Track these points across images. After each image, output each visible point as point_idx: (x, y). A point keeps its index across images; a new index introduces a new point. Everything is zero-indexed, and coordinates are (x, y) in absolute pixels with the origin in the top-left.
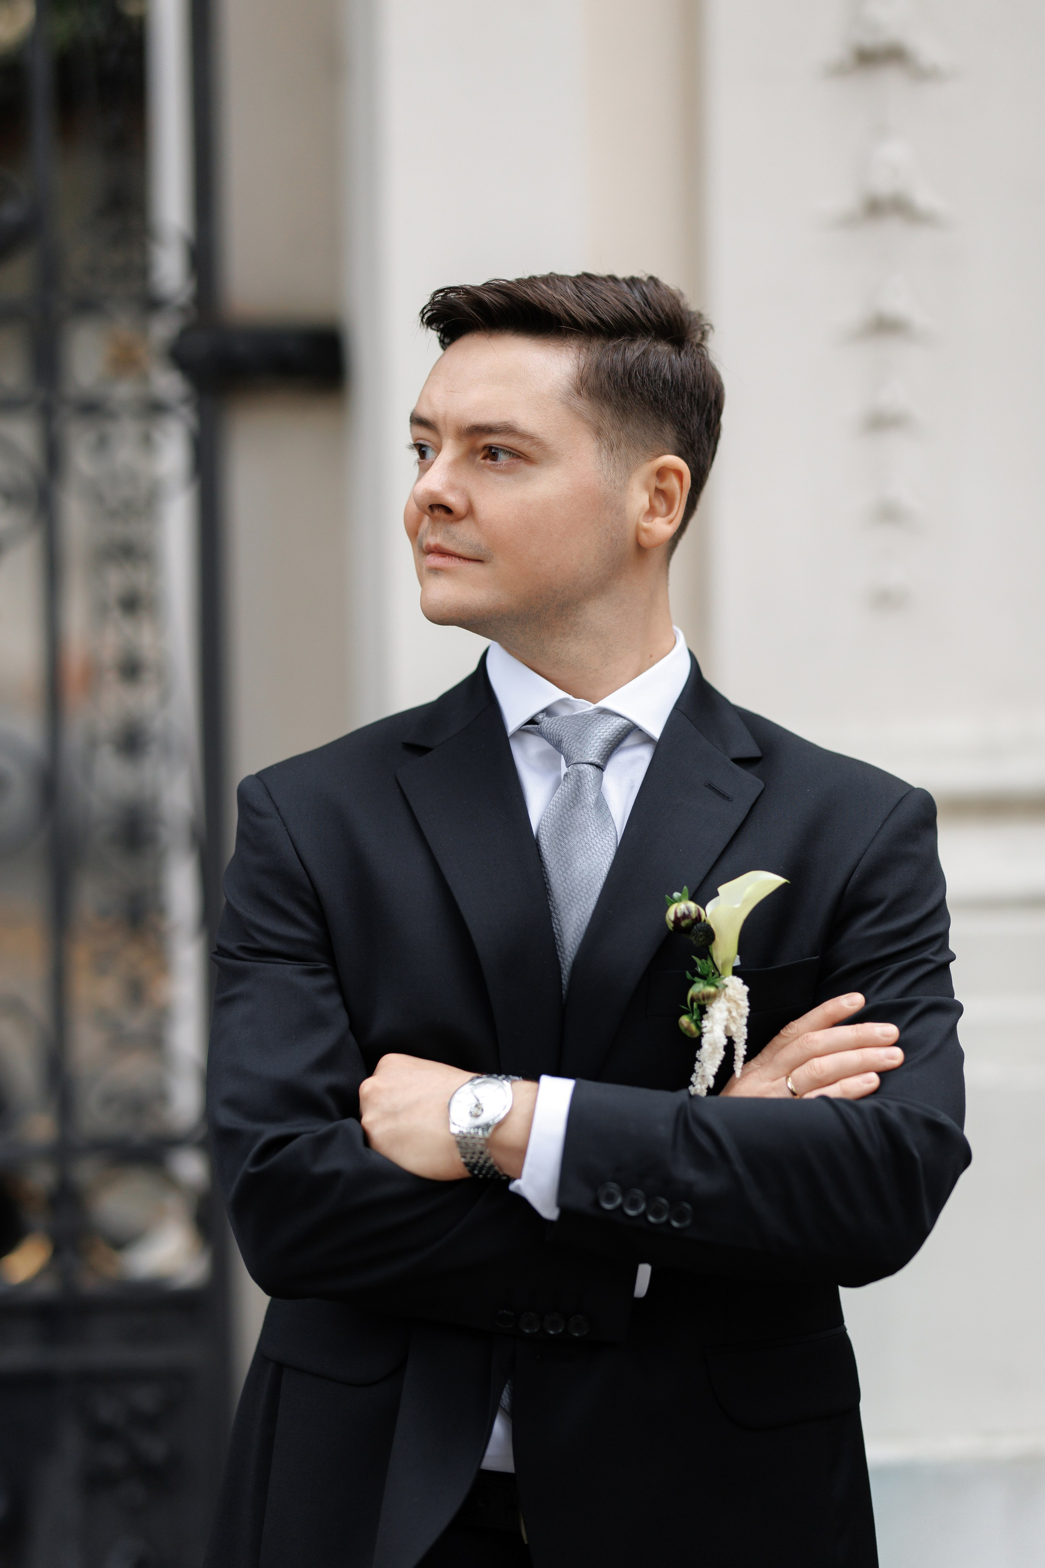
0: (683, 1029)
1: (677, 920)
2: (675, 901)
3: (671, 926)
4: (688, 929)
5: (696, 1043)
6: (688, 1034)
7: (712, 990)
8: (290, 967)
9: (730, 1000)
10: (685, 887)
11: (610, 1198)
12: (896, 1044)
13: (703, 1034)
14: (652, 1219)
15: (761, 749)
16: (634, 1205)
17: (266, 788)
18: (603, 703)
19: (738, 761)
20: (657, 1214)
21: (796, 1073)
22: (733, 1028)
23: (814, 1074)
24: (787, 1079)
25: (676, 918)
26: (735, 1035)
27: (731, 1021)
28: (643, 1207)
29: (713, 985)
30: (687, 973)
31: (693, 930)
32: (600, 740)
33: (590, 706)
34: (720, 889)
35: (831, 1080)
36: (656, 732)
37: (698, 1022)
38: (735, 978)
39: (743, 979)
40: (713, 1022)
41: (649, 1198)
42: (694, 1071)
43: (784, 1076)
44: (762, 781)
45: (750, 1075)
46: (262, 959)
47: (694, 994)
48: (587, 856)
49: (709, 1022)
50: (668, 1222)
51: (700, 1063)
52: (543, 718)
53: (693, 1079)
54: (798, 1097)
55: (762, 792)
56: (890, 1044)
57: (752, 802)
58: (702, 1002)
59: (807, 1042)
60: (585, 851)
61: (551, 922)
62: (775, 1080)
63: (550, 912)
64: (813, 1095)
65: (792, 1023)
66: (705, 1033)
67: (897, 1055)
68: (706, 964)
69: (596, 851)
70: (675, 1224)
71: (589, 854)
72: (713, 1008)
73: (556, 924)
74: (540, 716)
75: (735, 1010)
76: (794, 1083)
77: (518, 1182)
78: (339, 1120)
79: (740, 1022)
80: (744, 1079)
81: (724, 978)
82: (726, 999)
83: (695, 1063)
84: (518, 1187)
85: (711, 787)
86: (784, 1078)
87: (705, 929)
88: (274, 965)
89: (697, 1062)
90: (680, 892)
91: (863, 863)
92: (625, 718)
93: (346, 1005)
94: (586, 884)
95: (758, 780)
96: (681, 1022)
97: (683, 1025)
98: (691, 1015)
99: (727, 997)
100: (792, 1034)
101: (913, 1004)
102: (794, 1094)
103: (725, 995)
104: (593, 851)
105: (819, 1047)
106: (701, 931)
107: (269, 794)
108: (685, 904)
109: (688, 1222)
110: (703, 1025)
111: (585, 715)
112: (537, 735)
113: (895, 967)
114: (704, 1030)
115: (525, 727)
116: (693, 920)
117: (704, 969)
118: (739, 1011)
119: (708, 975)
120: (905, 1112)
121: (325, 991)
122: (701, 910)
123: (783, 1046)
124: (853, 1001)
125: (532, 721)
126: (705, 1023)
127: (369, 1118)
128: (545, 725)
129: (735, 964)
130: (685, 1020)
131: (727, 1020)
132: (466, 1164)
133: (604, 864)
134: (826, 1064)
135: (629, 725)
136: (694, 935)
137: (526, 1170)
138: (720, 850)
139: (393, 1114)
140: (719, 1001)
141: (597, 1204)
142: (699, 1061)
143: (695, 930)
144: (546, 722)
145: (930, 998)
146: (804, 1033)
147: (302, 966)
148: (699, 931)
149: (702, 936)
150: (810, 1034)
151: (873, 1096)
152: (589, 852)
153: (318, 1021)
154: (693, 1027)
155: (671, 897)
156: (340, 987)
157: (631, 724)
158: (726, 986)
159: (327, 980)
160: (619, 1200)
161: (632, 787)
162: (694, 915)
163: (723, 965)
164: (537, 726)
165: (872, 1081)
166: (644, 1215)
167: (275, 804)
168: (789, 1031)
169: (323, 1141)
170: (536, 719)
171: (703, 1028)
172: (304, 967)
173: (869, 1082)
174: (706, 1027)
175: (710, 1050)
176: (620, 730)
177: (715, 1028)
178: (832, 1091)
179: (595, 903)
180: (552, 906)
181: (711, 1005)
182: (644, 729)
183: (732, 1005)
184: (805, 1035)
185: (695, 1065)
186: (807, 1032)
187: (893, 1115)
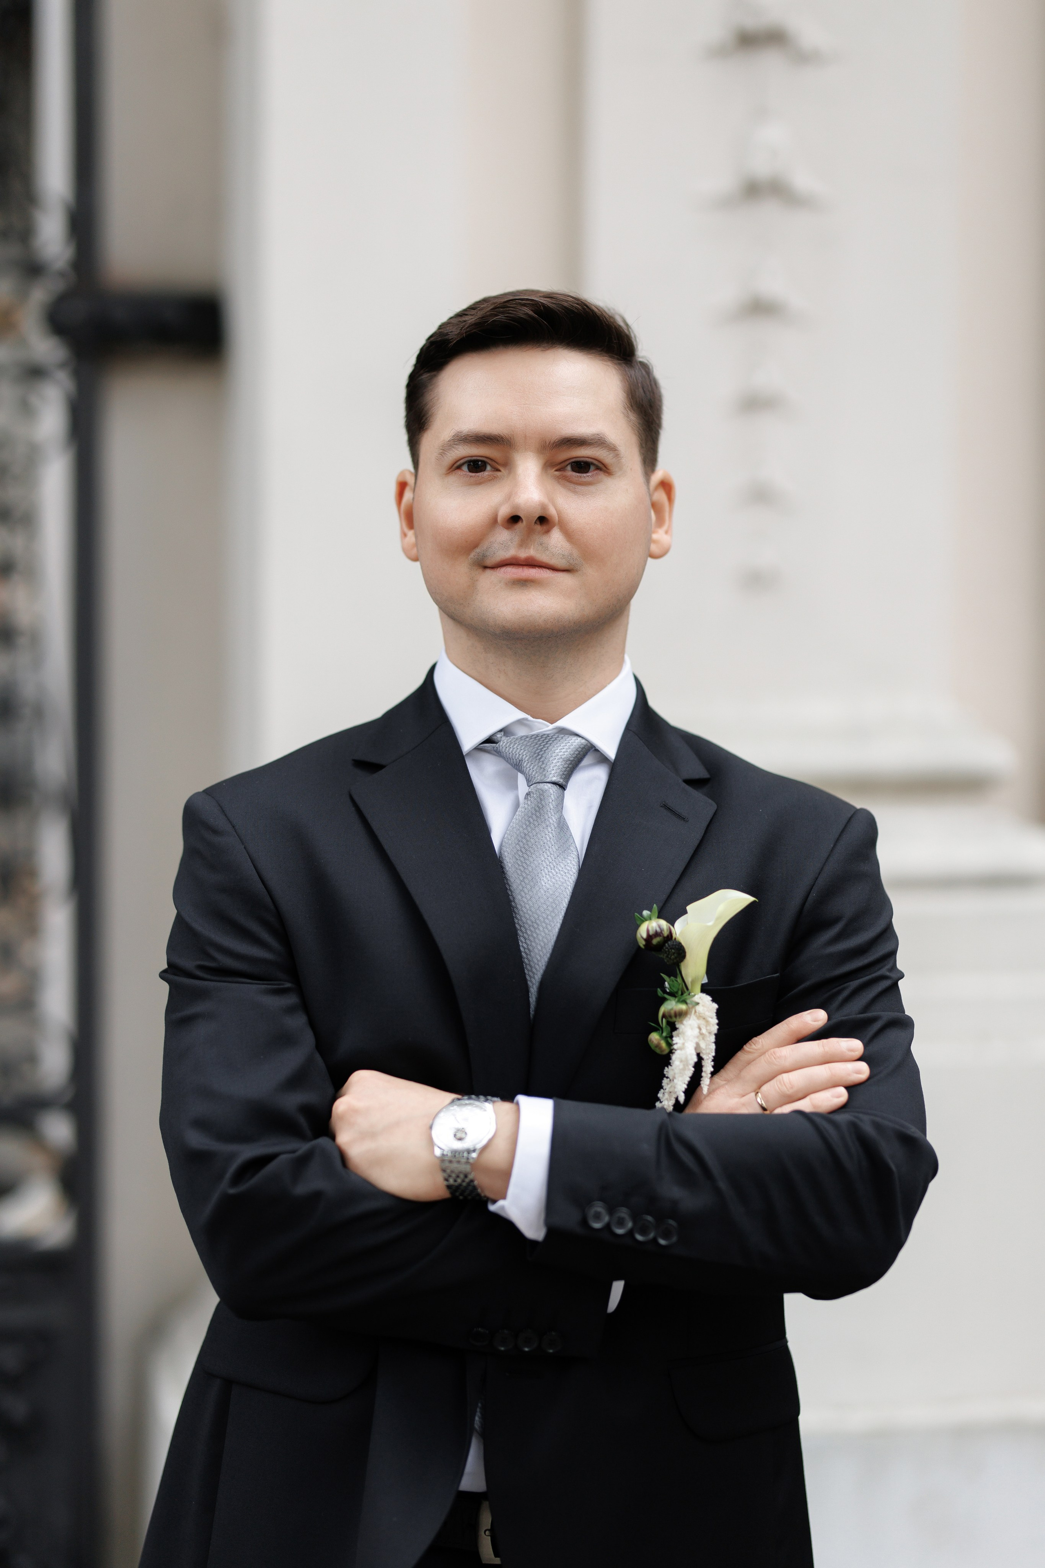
0: (653, 1047)
1: (650, 938)
2: (644, 920)
3: (642, 943)
4: (660, 947)
5: (666, 1060)
6: (658, 1051)
7: (683, 1007)
8: (254, 987)
9: (700, 1017)
10: (655, 905)
11: (597, 1217)
12: (861, 1059)
13: (674, 1051)
14: (639, 1237)
15: (708, 770)
16: (621, 1223)
17: (219, 805)
18: (561, 723)
19: (690, 782)
20: (643, 1232)
21: (765, 1088)
22: (703, 1045)
23: (784, 1089)
24: (756, 1095)
25: (649, 935)
26: (704, 1052)
27: (701, 1038)
28: (630, 1225)
29: (685, 1002)
30: (659, 990)
31: (664, 948)
32: (561, 760)
33: (548, 726)
34: (689, 908)
35: (800, 1095)
36: (611, 752)
37: (669, 1040)
38: (704, 996)
39: (712, 997)
40: (684, 1039)
41: (635, 1217)
42: (662, 1087)
43: (752, 1092)
44: (714, 801)
45: (718, 1092)
46: (224, 979)
47: (666, 1010)
48: (551, 875)
49: (680, 1039)
50: (655, 1240)
51: (668, 1079)
52: (501, 737)
53: (660, 1095)
54: (768, 1112)
55: (715, 814)
56: (854, 1059)
57: (707, 823)
58: (674, 1019)
59: (775, 1058)
60: (550, 870)
61: (518, 940)
62: (744, 1096)
63: (516, 930)
64: (786, 1109)
65: (755, 1039)
66: (676, 1050)
67: (862, 1071)
68: (675, 982)
69: (560, 871)
70: (662, 1242)
71: (552, 873)
72: (683, 1025)
73: (522, 942)
74: (499, 736)
75: (704, 1027)
76: (764, 1097)
77: (501, 1203)
78: (311, 1140)
79: (709, 1039)
80: (712, 1096)
81: (695, 995)
82: (696, 1016)
83: (663, 1079)
84: (503, 1208)
85: (666, 807)
86: (753, 1094)
87: (677, 947)
88: (237, 985)
89: (665, 1079)
90: (650, 910)
91: (821, 882)
92: (583, 738)
93: (312, 1024)
94: (552, 903)
95: (710, 801)
96: (650, 1040)
97: (653, 1042)
98: (661, 1032)
99: (697, 1014)
100: (756, 1050)
101: (874, 1020)
102: (764, 1109)
103: (695, 1012)
104: (557, 870)
105: (787, 1063)
106: (674, 949)
107: (223, 811)
108: (656, 922)
109: (674, 1239)
110: (674, 1042)
111: (544, 735)
112: (494, 755)
113: (854, 984)
114: (675, 1047)
115: (482, 745)
116: (664, 937)
117: (674, 986)
118: (708, 1028)
119: (677, 992)
120: (877, 1126)
121: (290, 1010)
122: (672, 927)
123: (749, 1063)
124: (816, 1018)
125: (489, 740)
126: (676, 1040)
127: (344, 1138)
128: (505, 744)
129: (703, 982)
130: (654, 1037)
131: (698, 1037)
132: (449, 1187)
133: (568, 883)
134: (795, 1080)
135: (587, 745)
136: (666, 953)
137: (512, 1190)
138: (681, 869)
139: (370, 1134)
140: (690, 1018)
141: (584, 1222)
142: (667, 1078)
143: (667, 948)
144: (504, 742)
145: (889, 1013)
146: (770, 1049)
147: (266, 986)
148: (671, 949)
149: (674, 953)
150: (777, 1049)
151: (843, 1110)
152: (553, 871)
153: (284, 1040)
154: (663, 1044)
155: (641, 915)
156: (305, 1006)
157: (589, 744)
158: (698, 1004)
159: (291, 1000)
160: (606, 1219)
161: (590, 807)
162: (666, 933)
163: (693, 982)
164: (494, 745)
165: (840, 1096)
166: (631, 1233)
167: (230, 822)
168: (754, 1046)
169: (302, 1162)
170: (495, 738)
171: (674, 1044)
172: (270, 986)
173: (838, 1097)
174: (676, 1044)
175: (681, 1067)
176: (580, 749)
177: (686, 1044)
178: (805, 1105)
179: (561, 921)
180: (518, 924)
181: (681, 1023)
182: (601, 749)
183: (702, 1022)
184: (772, 1050)
185: (663, 1081)
186: (774, 1048)
187: (868, 1128)
